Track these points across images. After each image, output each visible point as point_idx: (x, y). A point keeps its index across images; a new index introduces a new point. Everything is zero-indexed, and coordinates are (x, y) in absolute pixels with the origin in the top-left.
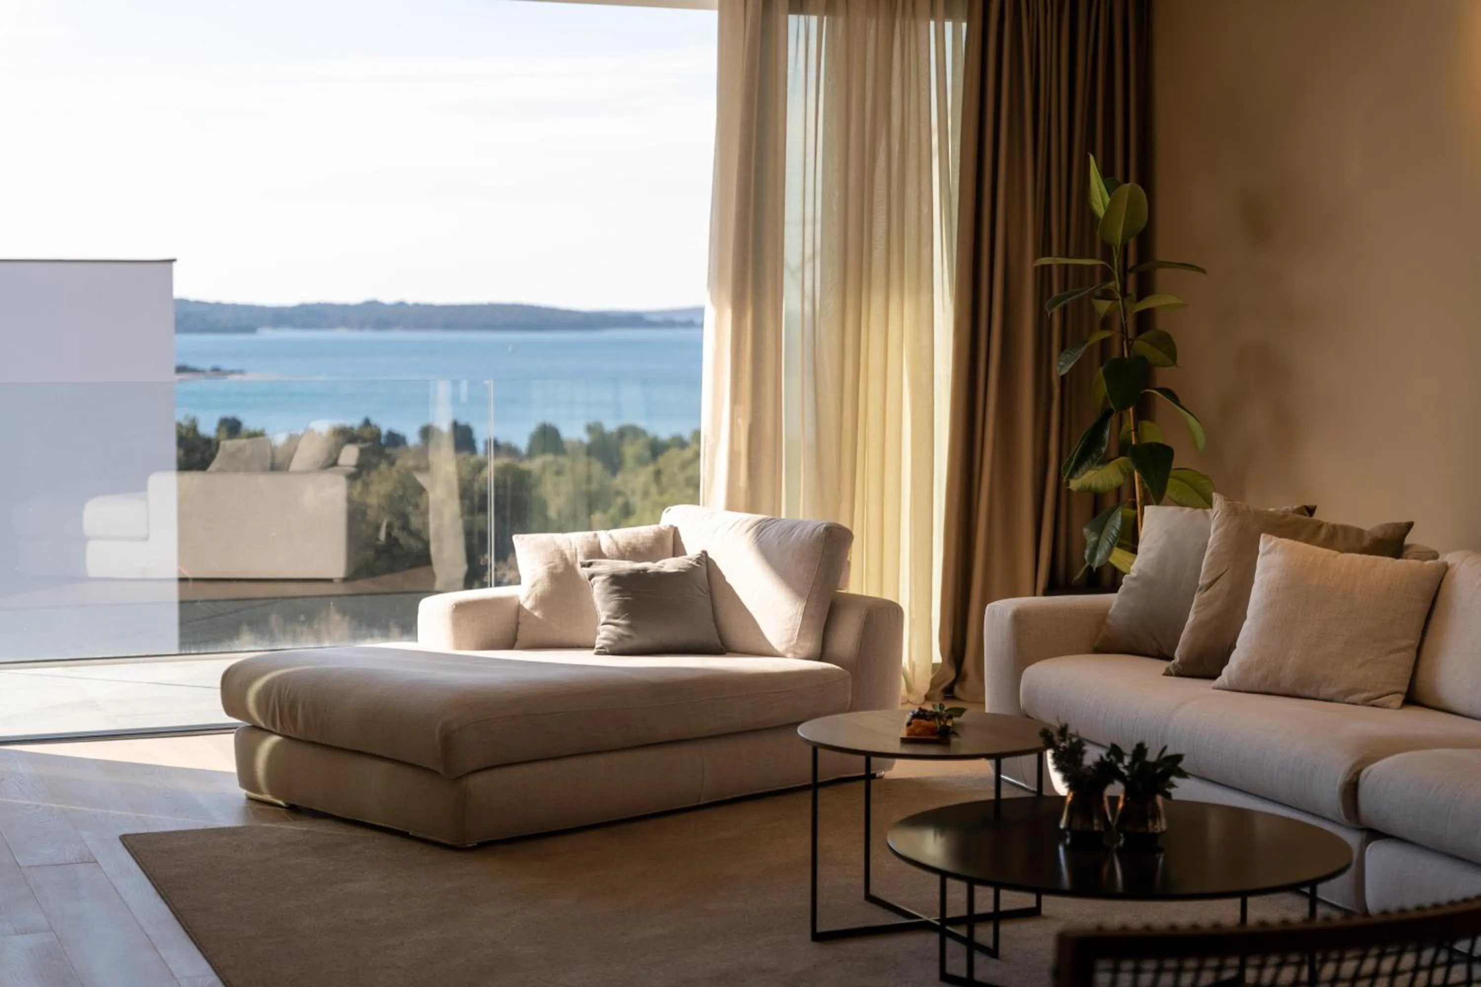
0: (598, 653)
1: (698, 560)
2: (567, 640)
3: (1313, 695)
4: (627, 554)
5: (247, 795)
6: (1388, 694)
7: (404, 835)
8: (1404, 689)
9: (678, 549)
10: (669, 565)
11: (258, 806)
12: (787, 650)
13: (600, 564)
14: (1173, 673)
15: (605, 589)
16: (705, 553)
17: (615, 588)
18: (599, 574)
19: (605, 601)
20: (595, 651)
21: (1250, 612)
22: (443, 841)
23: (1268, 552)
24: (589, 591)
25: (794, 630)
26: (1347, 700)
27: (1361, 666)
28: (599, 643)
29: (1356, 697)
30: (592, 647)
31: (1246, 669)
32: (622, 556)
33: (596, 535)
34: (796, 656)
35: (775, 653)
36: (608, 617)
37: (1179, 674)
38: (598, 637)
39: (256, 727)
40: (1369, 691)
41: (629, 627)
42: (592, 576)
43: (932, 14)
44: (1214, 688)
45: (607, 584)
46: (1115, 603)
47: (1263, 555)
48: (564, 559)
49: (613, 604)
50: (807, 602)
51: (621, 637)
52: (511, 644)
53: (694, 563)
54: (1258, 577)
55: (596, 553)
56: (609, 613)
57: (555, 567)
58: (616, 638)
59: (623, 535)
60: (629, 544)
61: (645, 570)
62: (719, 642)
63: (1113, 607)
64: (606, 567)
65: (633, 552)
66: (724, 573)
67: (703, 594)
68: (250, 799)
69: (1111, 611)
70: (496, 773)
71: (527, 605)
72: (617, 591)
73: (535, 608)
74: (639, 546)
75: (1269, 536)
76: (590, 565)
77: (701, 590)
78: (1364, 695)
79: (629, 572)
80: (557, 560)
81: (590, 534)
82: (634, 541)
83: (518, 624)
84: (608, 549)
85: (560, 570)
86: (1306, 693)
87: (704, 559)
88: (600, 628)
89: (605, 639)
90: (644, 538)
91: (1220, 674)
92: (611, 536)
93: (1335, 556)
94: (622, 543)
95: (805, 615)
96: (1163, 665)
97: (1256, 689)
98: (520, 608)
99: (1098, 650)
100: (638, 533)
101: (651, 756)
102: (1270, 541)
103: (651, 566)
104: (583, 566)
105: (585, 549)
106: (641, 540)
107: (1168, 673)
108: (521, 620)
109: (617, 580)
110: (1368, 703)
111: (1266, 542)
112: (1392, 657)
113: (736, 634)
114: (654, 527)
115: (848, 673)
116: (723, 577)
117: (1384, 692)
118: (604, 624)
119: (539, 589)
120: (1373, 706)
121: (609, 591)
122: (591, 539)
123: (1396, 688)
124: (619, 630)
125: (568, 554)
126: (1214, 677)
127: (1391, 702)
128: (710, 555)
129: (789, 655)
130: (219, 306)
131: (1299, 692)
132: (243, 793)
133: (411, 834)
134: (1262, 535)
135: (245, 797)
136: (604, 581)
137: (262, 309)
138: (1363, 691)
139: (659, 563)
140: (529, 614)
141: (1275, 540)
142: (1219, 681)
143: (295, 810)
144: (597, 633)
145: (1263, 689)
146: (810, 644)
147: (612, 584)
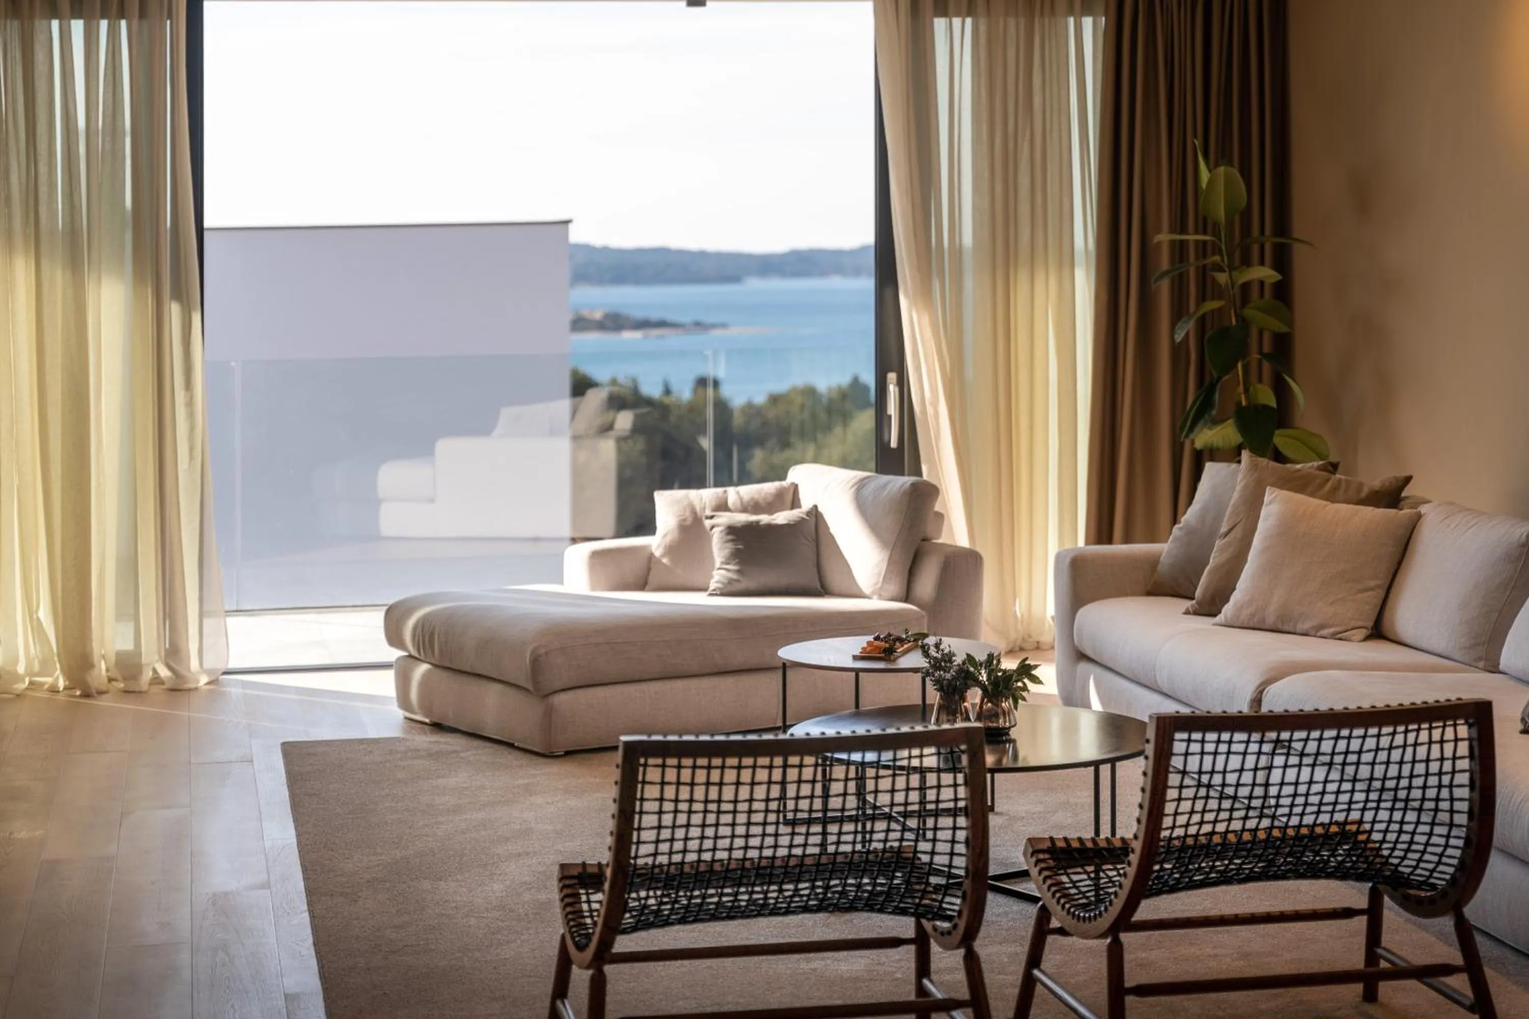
0: (711, 595)
1: (808, 513)
2: (689, 584)
3: (1292, 630)
4: (750, 508)
5: (403, 714)
6: (1352, 629)
7: (511, 745)
8: (1370, 624)
9: (795, 503)
10: (782, 518)
11: (413, 725)
12: (873, 593)
13: (720, 516)
14: (1191, 611)
15: (722, 538)
16: (816, 507)
17: (730, 537)
18: (718, 525)
19: (721, 549)
20: (708, 593)
21: (1250, 558)
22: (535, 749)
23: (1270, 503)
24: (709, 539)
25: (879, 574)
26: (1318, 634)
27: (1332, 603)
28: (713, 585)
29: (1325, 632)
30: (705, 590)
31: (1239, 609)
32: (744, 510)
33: (725, 492)
34: (881, 597)
35: (862, 595)
36: (722, 563)
37: (1196, 613)
38: (712, 581)
39: (410, 656)
40: (1337, 626)
41: (739, 572)
42: (712, 527)
43: (1070, 11)
44: (1214, 624)
45: (723, 534)
46: (1166, 550)
47: (1267, 505)
48: (694, 512)
49: (727, 552)
50: (892, 550)
51: (731, 581)
52: (642, 585)
53: (804, 516)
54: (1261, 525)
55: (722, 506)
56: (723, 560)
57: (685, 520)
58: (726, 581)
59: (748, 491)
60: (752, 499)
61: (758, 522)
62: (819, 587)
63: (1164, 554)
64: (724, 519)
65: (755, 507)
66: (830, 525)
67: (807, 542)
68: (406, 718)
69: (1162, 559)
70: (580, 692)
71: (657, 553)
72: (732, 540)
73: (663, 555)
74: (761, 501)
75: (1273, 489)
76: (712, 517)
77: (807, 539)
78: (1332, 630)
79: (743, 524)
80: (688, 514)
81: (720, 490)
82: (756, 496)
83: (649, 569)
84: (734, 504)
85: (688, 522)
86: (1286, 628)
87: (815, 513)
88: (715, 573)
89: (717, 582)
90: (766, 494)
91: (1220, 612)
92: (738, 493)
93: (1326, 506)
94: (746, 498)
95: (891, 562)
96: (1188, 604)
97: (1245, 625)
98: (651, 556)
99: (1150, 593)
100: (762, 489)
101: (727, 683)
102: (1274, 491)
103: (764, 519)
104: (707, 518)
105: (714, 504)
106: (763, 495)
107: (1187, 612)
108: (653, 566)
109: (732, 531)
110: (1334, 636)
111: (1271, 494)
112: (1360, 595)
113: (834, 579)
114: (776, 484)
115: (924, 613)
116: (828, 528)
117: (1350, 627)
118: (719, 569)
119: (669, 538)
120: (1340, 639)
121: (724, 540)
122: (720, 495)
123: (1361, 624)
124: (730, 575)
125: (698, 509)
126: (1215, 615)
127: (1354, 635)
128: (820, 509)
129: (875, 597)
130: (702, 255)
131: (1280, 627)
132: (400, 714)
133: (516, 744)
134: (1268, 488)
135: (402, 717)
136: (721, 532)
137: (749, 257)
138: (1330, 626)
139: (774, 516)
140: (659, 561)
141: (1277, 492)
142: (1220, 618)
143: (438, 727)
144: (712, 577)
145: (1252, 625)
146: (895, 587)
147: (728, 534)
